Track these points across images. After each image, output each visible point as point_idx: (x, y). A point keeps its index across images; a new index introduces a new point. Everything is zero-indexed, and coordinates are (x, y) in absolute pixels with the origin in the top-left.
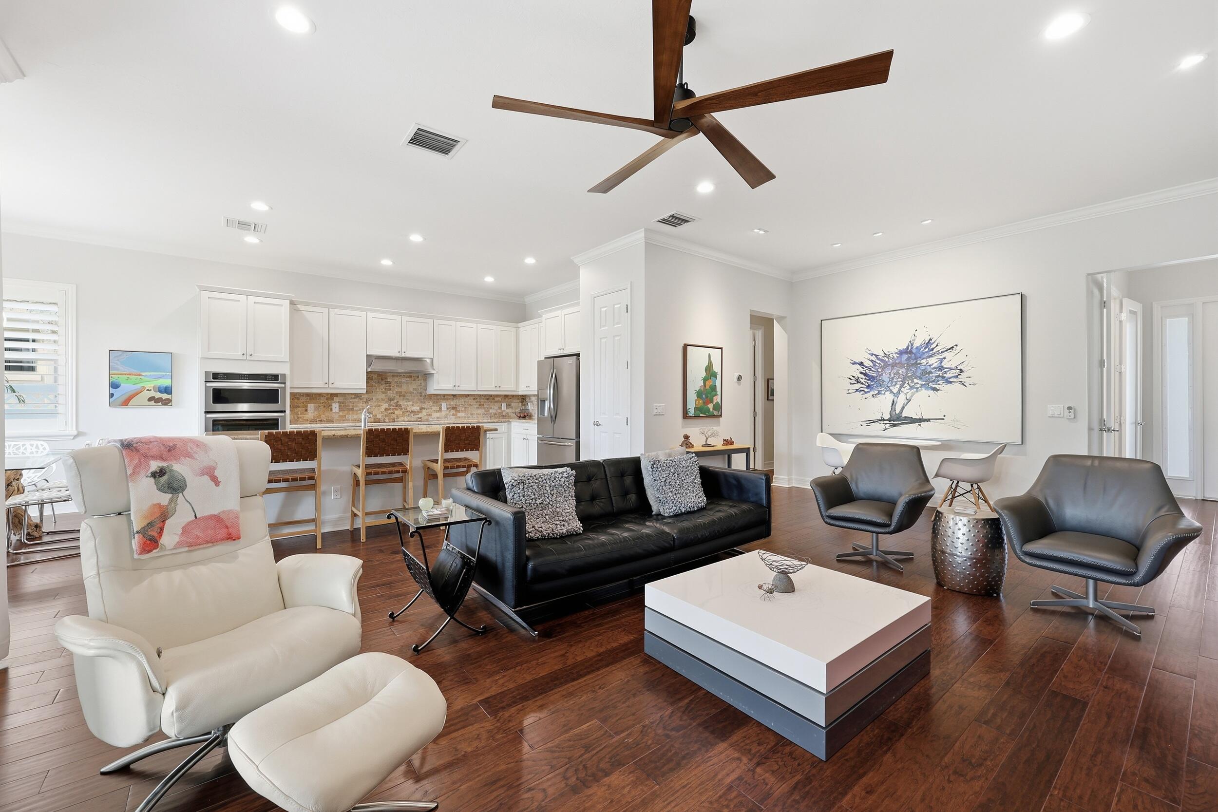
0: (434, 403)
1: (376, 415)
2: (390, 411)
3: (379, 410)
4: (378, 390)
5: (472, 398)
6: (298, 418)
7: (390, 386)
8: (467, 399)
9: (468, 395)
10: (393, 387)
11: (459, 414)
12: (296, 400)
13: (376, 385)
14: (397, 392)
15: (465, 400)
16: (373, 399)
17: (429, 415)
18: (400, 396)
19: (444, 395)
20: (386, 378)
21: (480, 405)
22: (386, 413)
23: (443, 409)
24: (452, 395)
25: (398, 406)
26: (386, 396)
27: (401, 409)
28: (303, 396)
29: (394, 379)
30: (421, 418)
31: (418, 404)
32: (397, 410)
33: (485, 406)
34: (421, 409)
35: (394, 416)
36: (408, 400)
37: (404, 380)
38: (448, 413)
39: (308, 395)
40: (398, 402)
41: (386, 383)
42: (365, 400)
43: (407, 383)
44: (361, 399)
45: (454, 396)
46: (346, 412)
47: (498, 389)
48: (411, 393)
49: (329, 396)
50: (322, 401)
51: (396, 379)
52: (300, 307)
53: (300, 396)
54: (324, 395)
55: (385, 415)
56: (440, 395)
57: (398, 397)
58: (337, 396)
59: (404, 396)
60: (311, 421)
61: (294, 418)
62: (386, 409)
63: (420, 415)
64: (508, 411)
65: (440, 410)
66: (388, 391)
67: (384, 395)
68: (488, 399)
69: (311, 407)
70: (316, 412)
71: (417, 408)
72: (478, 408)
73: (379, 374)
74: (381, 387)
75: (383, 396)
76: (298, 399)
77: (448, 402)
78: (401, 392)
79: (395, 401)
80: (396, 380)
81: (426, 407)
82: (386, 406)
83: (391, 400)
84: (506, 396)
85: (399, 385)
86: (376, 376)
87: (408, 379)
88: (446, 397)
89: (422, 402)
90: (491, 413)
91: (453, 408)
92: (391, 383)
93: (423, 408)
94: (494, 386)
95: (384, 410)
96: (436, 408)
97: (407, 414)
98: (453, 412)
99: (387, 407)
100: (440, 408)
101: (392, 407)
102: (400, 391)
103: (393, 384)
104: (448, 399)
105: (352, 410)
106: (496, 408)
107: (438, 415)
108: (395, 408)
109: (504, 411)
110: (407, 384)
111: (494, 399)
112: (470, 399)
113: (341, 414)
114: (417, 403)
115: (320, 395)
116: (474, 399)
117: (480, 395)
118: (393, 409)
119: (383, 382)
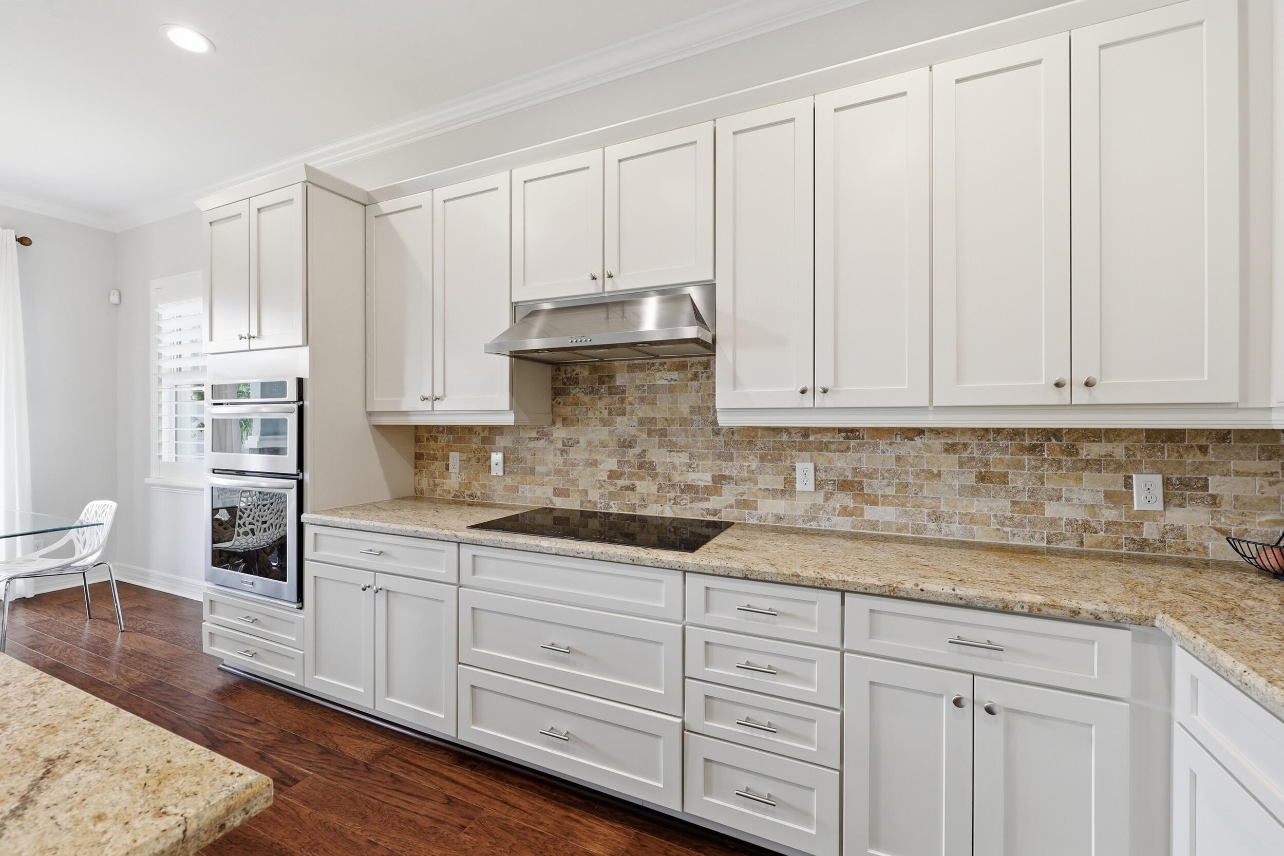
0: (762, 459)
1: (587, 492)
2: (622, 482)
3: (593, 475)
4: (591, 414)
5: (938, 443)
6: (436, 485)
7: (622, 401)
8: (907, 448)
9: (920, 432)
10: (631, 404)
11: (871, 513)
12: (432, 443)
13: (587, 399)
14: (641, 422)
15: (902, 452)
16: (578, 442)
17: (743, 504)
18: (650, 434)
19: (806, 432)
20: (612, 377)
21: (982, 478)
22: (612, 489)
23: (799, 487)
24: (840, 430)
25: (646, 467)
26: (611, 433)
27: (654, 476)
28: (442, 432)
29: (633, 380)
30: (715, 513)
31: (709, 463)
32: (642, 478)
33: (1020, 481)
34: (720, 480)
35: (634, 499)
36: (673, 448)
37: (662, 378)
38: (820, 498)
39: (451, 429)
40: (644, 451)
41: (612, 391)
42: (560, 445)
43: (672, 389)
44: (551, 442)
45: (851, 433)
46: (519, 478)
47: (1081, 396)
48: (684, 421)
49: (486, 434)
50: (474, 447)
51: (639, 377)
52: (385, 206)
53: (438, 432)
54: (480, 430)
55: (610, 493)
56: (787, 430)
57: (646, 437)
58: (502, 434)
59: (663, 433)
60: (455, 496)
61: (429, 484)
62: (613, 475)
63: (713, 503)
64: (1176, 516)
65: (788, 489)
66: (619, 419)
67: (605, 430)
68: (1032, 449)
69: (455, 458)
70: (463, 474)
71: (703, 478)
72: (974, 492)
73: (594, 367)
74: (601, 404)
75: (601, 434)
76: (435, 439)
77: (823, 459)
78: (652, 421)
79: (637, 450)
80: (638, 382)
81: (734, 474)
82: (612, 464)
83: (626, 444)
84: (1156, 437)
85: (649, 395)
86: (586, 373)
87: (675, 375)
88: (811, 438)
89: (719, 456)
90: (1053, 522)
91: (844, 486)
92: (624, 392)
93: (724, 477)
94: (1045, 380)
95: (606, 478)
96: (771, 480)
97: (672, 495)
98: (845, 499)
99: (615, 468)
100: (790, 482)
101: (627, 470)
102: (652, 415)
103: (632, 395)
104: (822, 447)
105: (532, 471)
106: (1087, 498)
107: (779, 506)
108: (634, 474)
109: (1145, 514)
110: (671, 392)
111: (1071, 451)
112: (928, 448)
113: (509, 481)
114: (704, 457)
115: (470, 429)
116: (950, 449)
117: (987, 430)
118: (631, 476)
119: (604, 389)
